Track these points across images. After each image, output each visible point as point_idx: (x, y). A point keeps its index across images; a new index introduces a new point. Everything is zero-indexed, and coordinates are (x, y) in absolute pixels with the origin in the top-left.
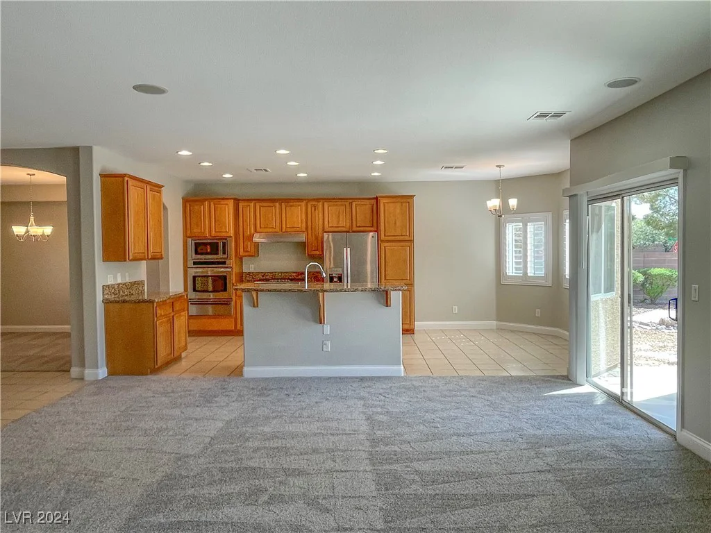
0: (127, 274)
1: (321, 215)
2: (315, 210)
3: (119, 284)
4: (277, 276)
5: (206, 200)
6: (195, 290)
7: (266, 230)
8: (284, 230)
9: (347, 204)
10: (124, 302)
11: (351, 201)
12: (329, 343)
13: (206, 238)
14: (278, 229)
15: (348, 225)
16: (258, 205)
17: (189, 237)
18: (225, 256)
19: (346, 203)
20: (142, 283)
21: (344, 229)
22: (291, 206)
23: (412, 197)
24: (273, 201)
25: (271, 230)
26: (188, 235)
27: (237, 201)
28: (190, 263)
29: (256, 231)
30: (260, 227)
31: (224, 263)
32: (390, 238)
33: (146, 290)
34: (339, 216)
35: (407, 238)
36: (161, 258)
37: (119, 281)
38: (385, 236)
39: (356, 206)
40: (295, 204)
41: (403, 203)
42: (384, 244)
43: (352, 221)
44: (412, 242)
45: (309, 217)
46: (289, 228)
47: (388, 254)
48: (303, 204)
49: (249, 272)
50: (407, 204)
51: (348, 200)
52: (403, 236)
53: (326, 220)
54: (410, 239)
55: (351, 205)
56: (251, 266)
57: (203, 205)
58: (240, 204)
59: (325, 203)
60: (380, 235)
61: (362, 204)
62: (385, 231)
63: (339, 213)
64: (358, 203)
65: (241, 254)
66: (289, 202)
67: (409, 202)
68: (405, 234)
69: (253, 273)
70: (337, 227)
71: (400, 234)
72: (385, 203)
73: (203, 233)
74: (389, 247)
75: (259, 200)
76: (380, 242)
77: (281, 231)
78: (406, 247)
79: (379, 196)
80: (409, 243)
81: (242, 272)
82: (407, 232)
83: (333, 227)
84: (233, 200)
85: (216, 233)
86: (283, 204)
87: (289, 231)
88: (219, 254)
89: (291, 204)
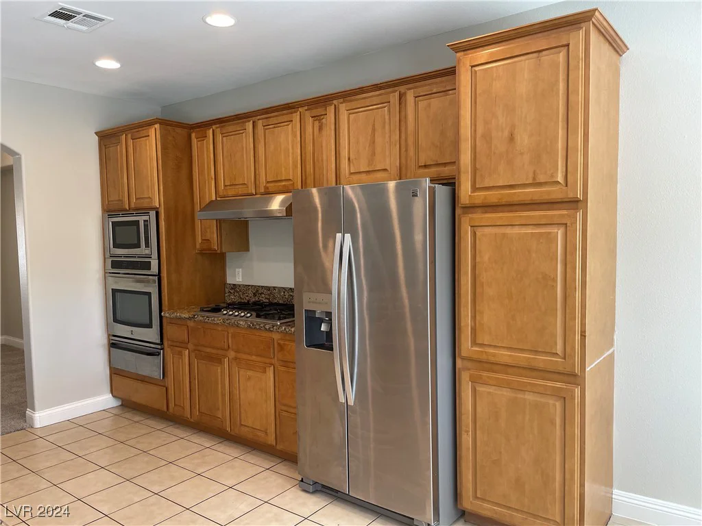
1: (332, 142)
2: (320, 129)
5: (121, 131)
7: (233, 191)
8: (262, 189)
9: (394, 100)
11: (404, 88)
13: (124, 213)
16: (219, 133)
17: (107, 212)
19: (391, 98)
22: (274, 127)
24: (242, 118)
25: (241, 191)
26: (106, 207)
28: (108, 265)
29: (218, 193)
30: (225, 186)
31: (148, 266)
35: (555, 193)
38: (475, 189)
39: (416, 104)
40: (280, 119)
41: (544, 53)
42: (471, 219)
43: (406, 151)
44: (577, 209)
45: (310, 148)
46: (272, 185)
47: (485, 256)
48: (296, 117)
49: (234, 285)
50: (561, 56)
51: (396, 88)
52: (540, 184)
53: (344, 153)
54: (571, 195)
55: (403, 105)
56: (237, 270)
57: (119, 142)
58: (193, 135)
59: (343, 108)
60: (459, 186)
61: (435, 90)
62: (475, 170)
63: (374, 130)
64: (421, 91)
65: (198, 246)
66: (270, 117)
67: (568, 45)
68: (552, 176)
69: (240, 286)
70: (368, 172)
71: (531, 175)
72: (477, 69)
73: (121, 201)
74: (487, 230)
75: (221, 121)
76: (458, 211)
77: (258, 192)
78: (553, 230)
79: (457, 49)
80: (565, 212)
81: (225, 283)
82: (558, 169)
83: (360, 173)
84: (157, 126)
85: (139, 201)
86: (260, 124)
87: (270, 190)
88: (140, 246)
89: (274, 120)
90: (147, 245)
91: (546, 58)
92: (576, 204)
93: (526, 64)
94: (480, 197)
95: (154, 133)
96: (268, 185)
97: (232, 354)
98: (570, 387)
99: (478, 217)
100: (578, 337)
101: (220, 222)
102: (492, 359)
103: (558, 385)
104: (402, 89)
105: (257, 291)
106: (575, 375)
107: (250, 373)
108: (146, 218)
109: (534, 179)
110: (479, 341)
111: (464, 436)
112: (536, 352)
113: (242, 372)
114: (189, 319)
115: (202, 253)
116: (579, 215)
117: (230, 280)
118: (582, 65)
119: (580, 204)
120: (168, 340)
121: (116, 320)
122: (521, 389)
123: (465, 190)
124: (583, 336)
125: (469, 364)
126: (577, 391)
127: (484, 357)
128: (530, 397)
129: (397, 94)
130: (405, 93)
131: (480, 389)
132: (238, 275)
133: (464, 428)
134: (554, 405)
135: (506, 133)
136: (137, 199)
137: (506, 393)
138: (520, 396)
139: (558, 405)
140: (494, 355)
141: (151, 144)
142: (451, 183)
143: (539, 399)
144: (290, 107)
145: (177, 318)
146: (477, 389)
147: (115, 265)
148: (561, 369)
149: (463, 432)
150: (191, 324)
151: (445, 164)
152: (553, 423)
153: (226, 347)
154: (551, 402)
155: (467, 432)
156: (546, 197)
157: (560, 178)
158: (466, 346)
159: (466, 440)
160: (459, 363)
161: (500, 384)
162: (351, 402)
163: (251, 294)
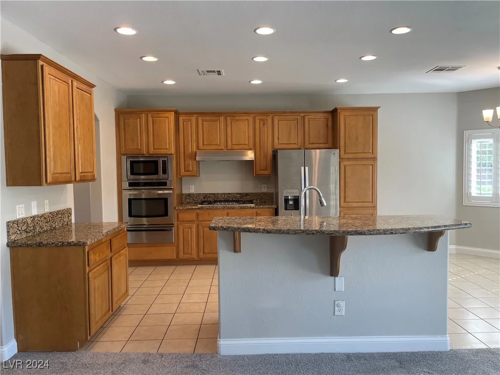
0: (47, 201)
1: (270, 130)
2: (264, 125)
3: (34, 217)
4: (221, 198)
5: (143, 112)
6: (130, 215)
7: (210, 147)
8: (229, 148)
9: (299, 118)
10: (40, 245)
11: (302, 115)
12: (343, 304)
13: (143, 156)
14: (222, 147)
15: (300, 141)
16: (200, 119)
17: (124, 155)
18: (165, 176)
19: (297, 117)
20: (68, 211)
21: (295, 146)
22: (237, 120)
23: (375, 109)
24: (217, 114)
25: (215, 147)
26: (123, 152)
27: (177, 114)
28: (126, 185)
29: (198, 148)
30: (203, 144)
31: (165, 184)
32: (351, 156)
33: (73, 221)
34: (290, 132)
36: (93, 179)
37: (35, 212)
38: (345, 153)
39: (309, 121)
40: (241, 118)
41: (366, 115)
42: (344, 163)
44: (375, 160)
45: (258, 132)
46: (235, 146)
49: (189, 194)
50: (371, 117)
51: (300, 114)
52: (365, 153)
53: (276, 135)
54: (373, 156)
55: (303, 120)
56: (191, 186)
57: (139, 117)
58: (180, 118)
59: (275, 118)
61: (317, 118)
62: (345, 147)
63: (290, 129)
64: (311, 117)
65: (181, 173)
66: (234, 116)
67: (373, 115)
68: (369, 151)
69: (193, 194)
70: (287, 144)
71: (363, 150)
72: (346, 116)
73: (140, 150)
74: (349, 166)
75: (201, 114)
77: (226, 148)
78: (369, 166)
80: (372, 161)
81: (182, 194)
82: (370, 149)
84: (173, 113)
85: (155, 150)
86: (229, 118)
87: (235, 148)
88: (158, 174)
89: (237, 118)
90: (164, 173)
93: (361, 118)
94: (347, 156)
95: (172, 116)
98: (373, 211)
102: (351, 206)
106: (375, 207)
108: (165, 159)
112: (364, 202)
114: (199, 208)
116: (375, 162)
117: (185, 192)
120: (178, 221)
123: (342, 153)
127: (348, 206)
129: (300, 116)
130: (304, 117)
132: (191, 189)
135: (355, 137)
144: (247, 113)
145: (188, 209)
147: (132, 184)
148: (371, 206)
150: (198, 211)
156: (367, 157)
163: (201, 197)
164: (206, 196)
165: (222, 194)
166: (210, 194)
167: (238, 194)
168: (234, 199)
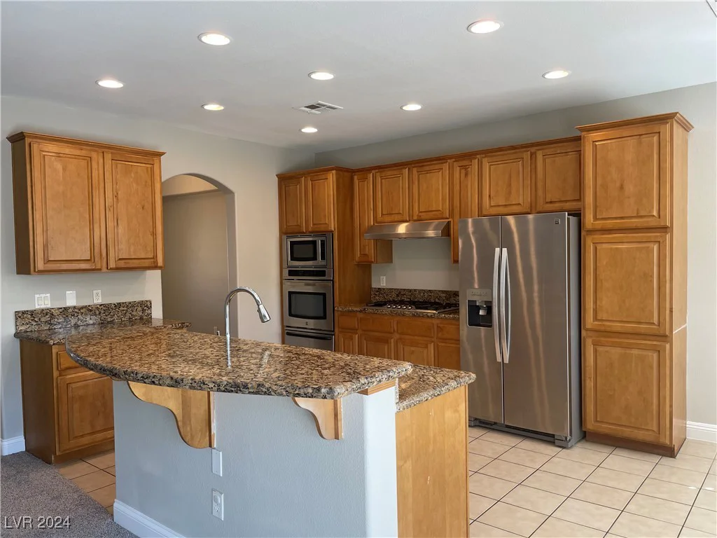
0: (97, 292)
1: (476, 185)
2: (466, 175)
5: (302, 175)
7: (390, 219)
9: (526, 156)
12: (221, 499)
13: (302, 234)
14: (407, 216)
15: (528, 199)
16: (379, 177)
17: (285, 233)
18: (325, 263)
19: (524, 155)
21: (522, 209)
22: (428, 172)
24: (399, 166)
26: (284, 230)
28: (286, 273)
29: (376, 220)
30: (382, 214)
31: (323, 273)
32: (609, 224)
34: (510, 185)
35: (652, 222)
37: (72, 302)
38: (595, 218)
39: (544, 160)
40: (432, 167)
41: (644, 136)
42: (593, 239)
43: (536, 191)
44: (666, 232)
45: (457, 188)
46: (423, 214)
47: (603, 261)
48: (446, 166)
49: (379, 289)
50: (656, 138)
51: (529, 149)
52: (642, 217)
53: (486, 192)
54: (662, 224)
55: (534, 159)
56: (381, 277)
57: (299, 182)
58: (356, 177)
59: (485, 161)
60: (584, 217)
61: (558, 152)
62: (596, 207)
63: (510, 177)
64: (548, 151)
65: (357, 259)
66: (423, 166)
67: (659, 133)
68: (650, 212)
69: (384, 289)
70: (505, 205)
71: (635, 212)
72: (597, 143)
73: (300, 226)
74: (605, 246)
75: (380, 168)
76: (583, 233)
77: (411, 219)
78: (651, 245)
79: (582, 130)
80: (658, 234)
81: (371, 288)
82: (653, 208)
83: (499, 206)
84: (334, 172)
85: (316, 226)
86: (415, 170)
87: (423, 217)
88: (316, 259)
89: (427, 168)
90: (323, 258)
91: (645, 139)
92: (665, 229)
93: (631, 142)
94: (599, 224)
95: (332, 177)
96: (420, 214)
97: (397, 336)
98: (663, 343)
99: (598, 237)
100: (668, 312)
101: (376, 241)
102: (608, 329)
103: (655, 343)
104: (533, 149)
105: (400, 293)
106: (666, 336)
107: (413, 349)
108: (324, 238)
109: (638, 213)
110: (599, 318)
111: (588, 381)
112: (640, 323)
113: (407, 348)
114: (361, 311)
115: (359, 265)
116: (668, 236)
117: (374, 285)
118: (668, 144)
119: (668, 230)
120: (339, 327)
121: (291, 315)
122: (629, 347)
123: (589, 219)
124: (671, 311)
125: (590, 333)
126: (668, 346)
127: (603, 328)
128: (635, 352)
129: (529, 153)
130: (535, 153)
131: (600, 349)
132: (382, 281)
133: (587, 375)
134: (653, 356)
135: (618, 184)
136: (314, 224)
137: (619, 350)
138: (628, 351)
139: (655, 355)
140: (610, 326)
141: (330, 185)
142: (577, 214)
143: (640, 353)
144: (441, 159)
145: (349, 311)
146: (598, 349)
147: (291, 273)
148: (657, 333)
149: (587, 378)
150: (361, 315)
151: (566, 201)
152: (651, 367)
153: (392, 331)
154: (650, 354)
155: (590, 378)
156: (646, 225)
157: (655, 213)
158: (589, 321)
159: (589, 384)
160: (584, 333)
161: (614, 345)
162: (506, 361)
163: (394, 295)
164: (400, 292)
165: (420, 291)
166: (405, 290)
167: (443, 292)
168: (437, 300)
